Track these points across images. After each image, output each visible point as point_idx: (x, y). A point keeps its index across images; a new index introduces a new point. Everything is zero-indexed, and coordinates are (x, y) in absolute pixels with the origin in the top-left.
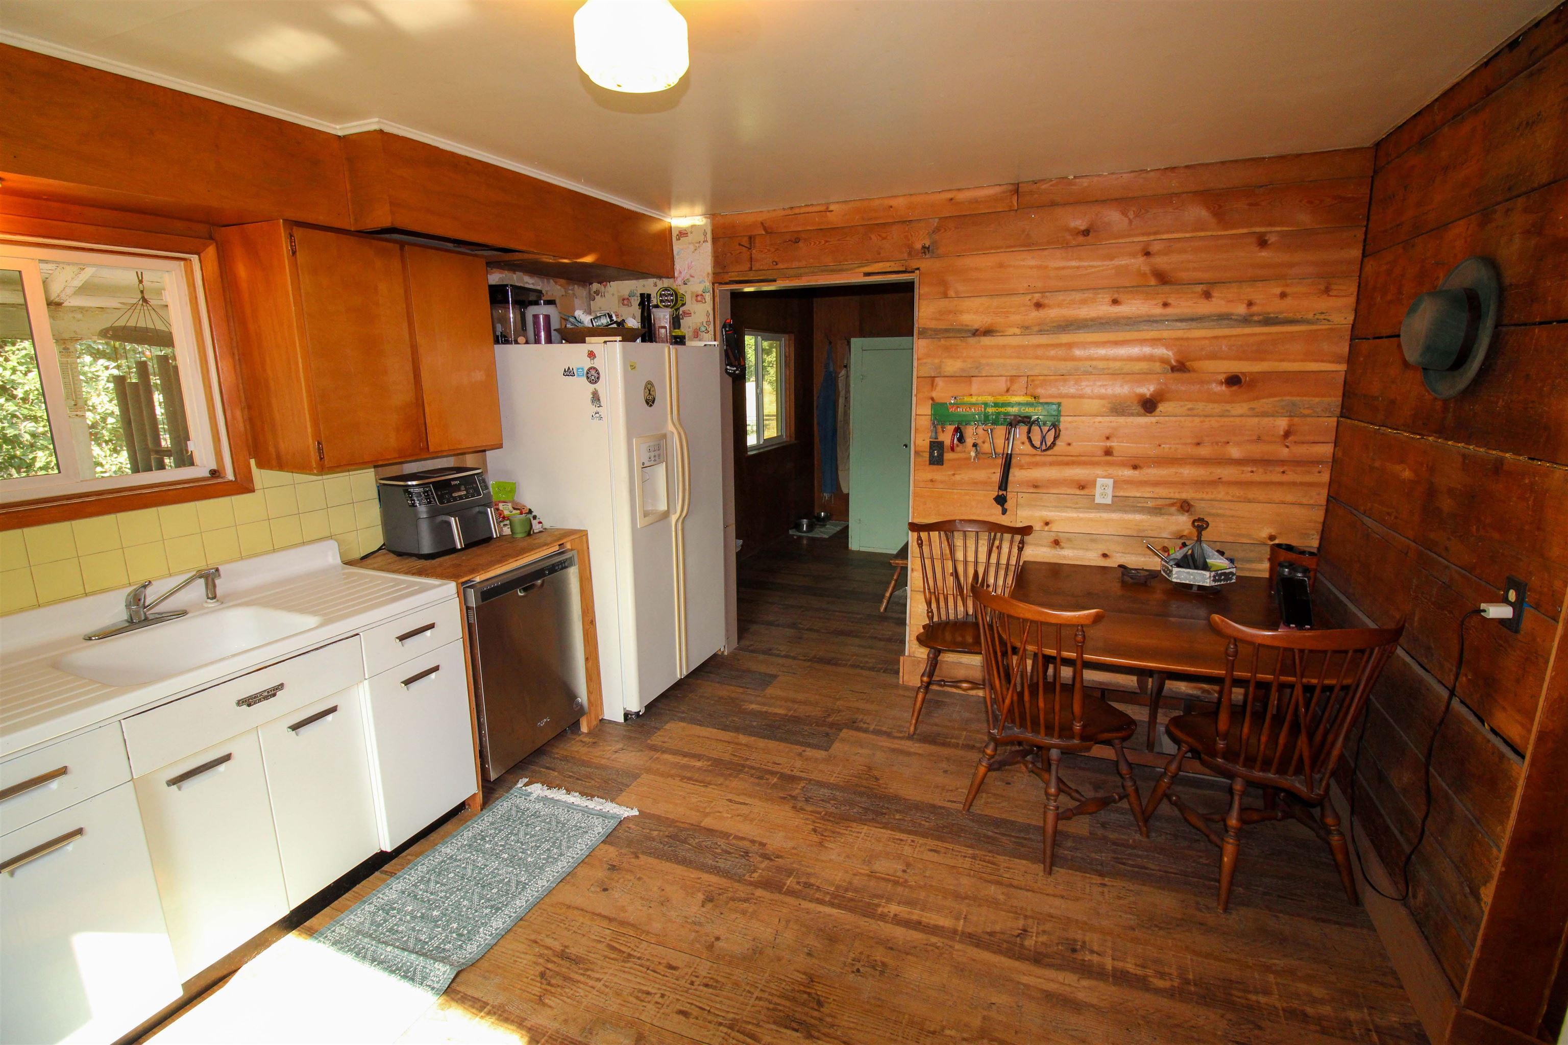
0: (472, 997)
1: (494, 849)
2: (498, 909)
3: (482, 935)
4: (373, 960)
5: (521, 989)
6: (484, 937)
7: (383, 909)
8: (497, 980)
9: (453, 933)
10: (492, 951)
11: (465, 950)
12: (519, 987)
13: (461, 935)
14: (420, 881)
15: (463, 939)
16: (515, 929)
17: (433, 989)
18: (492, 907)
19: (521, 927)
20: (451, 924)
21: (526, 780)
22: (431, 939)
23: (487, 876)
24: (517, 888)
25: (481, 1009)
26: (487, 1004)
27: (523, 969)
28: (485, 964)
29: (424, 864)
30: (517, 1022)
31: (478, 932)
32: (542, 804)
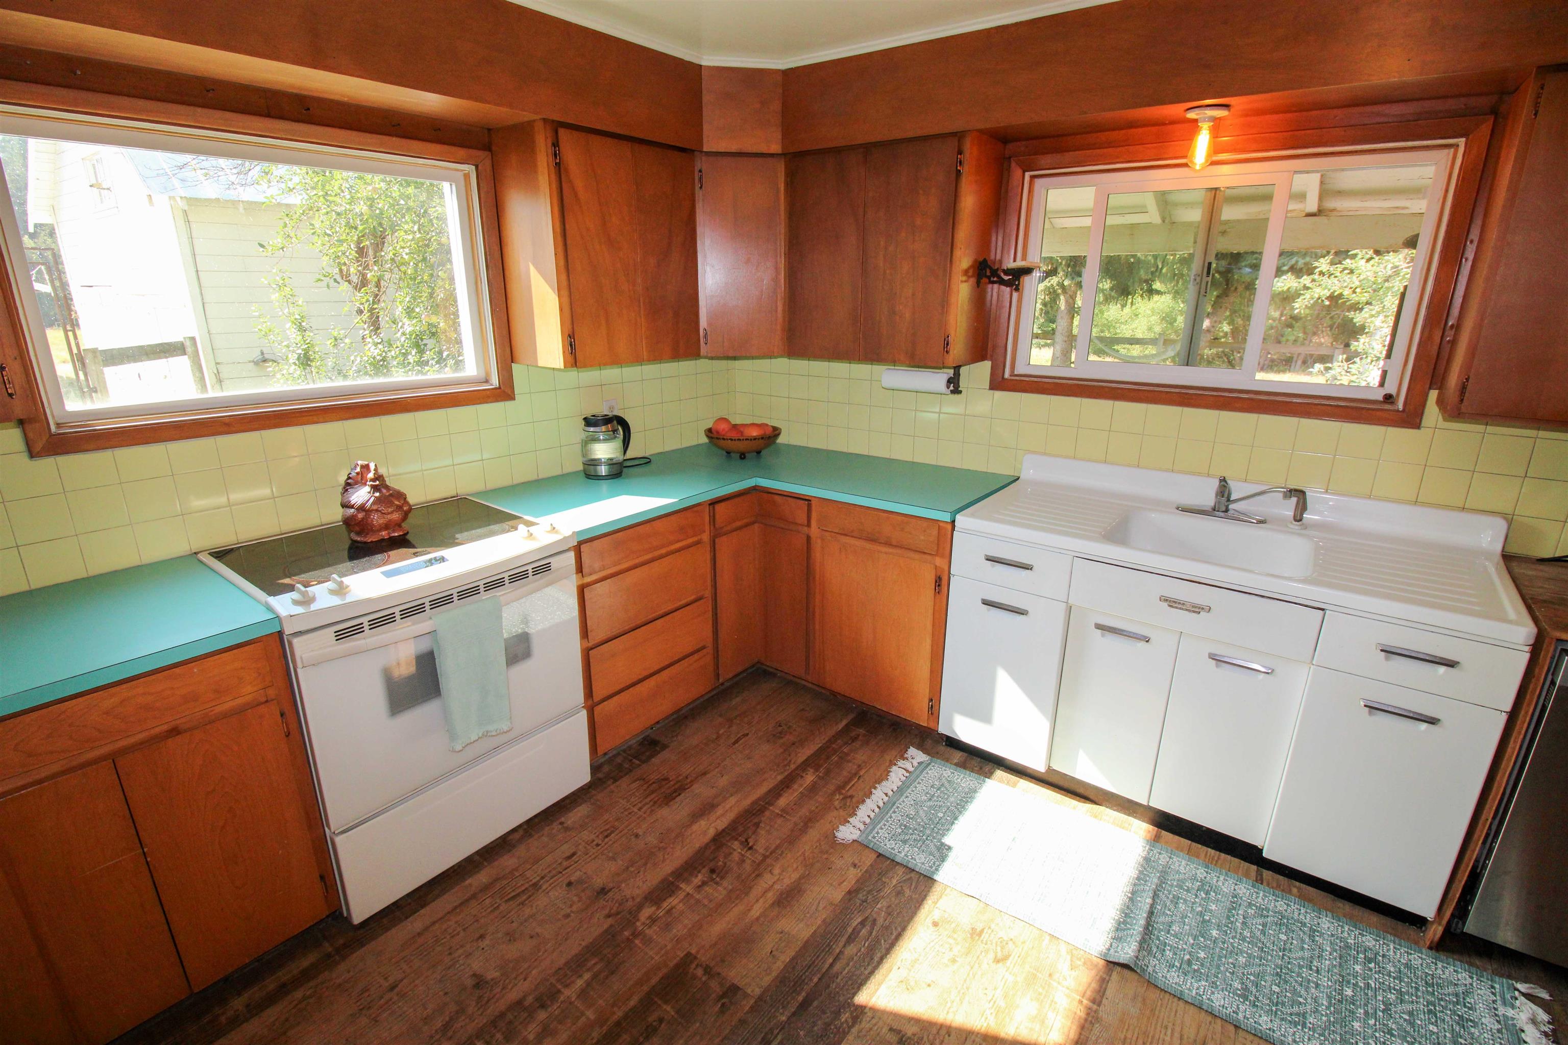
0: (1105, 989)
1: (1355, 977)
2: (1246, 998)
3: (1196, 985)
4: (1133, 893)
5: (1125, 1038)
6: (1192, 987)
7: (1203, 885)
8: (1134, 1011)
9: (1190, 955)
10: (1176, 999)
11: (1168, 971)
12: (1129, 1036)
13: (1189, 963)
14: (1258, 908)
15: (1185, 966)
16: (1219, 1021)
17: (1109, 950)
18: (1246, 989)
19: (1222, 1027)
20: (1202, 951)
21: (1545, 995)
22: (1175, 936)
23: (1299, 975)
24: (1291, 1014)
25: (1093, 1001)
26: (1099, 1005)
27: (1157, 1036)
28: (1153, 995)
29: (1288, 905)
30: (1079, 1038)
31: (1200, 980)
32: (1497, 1026)
